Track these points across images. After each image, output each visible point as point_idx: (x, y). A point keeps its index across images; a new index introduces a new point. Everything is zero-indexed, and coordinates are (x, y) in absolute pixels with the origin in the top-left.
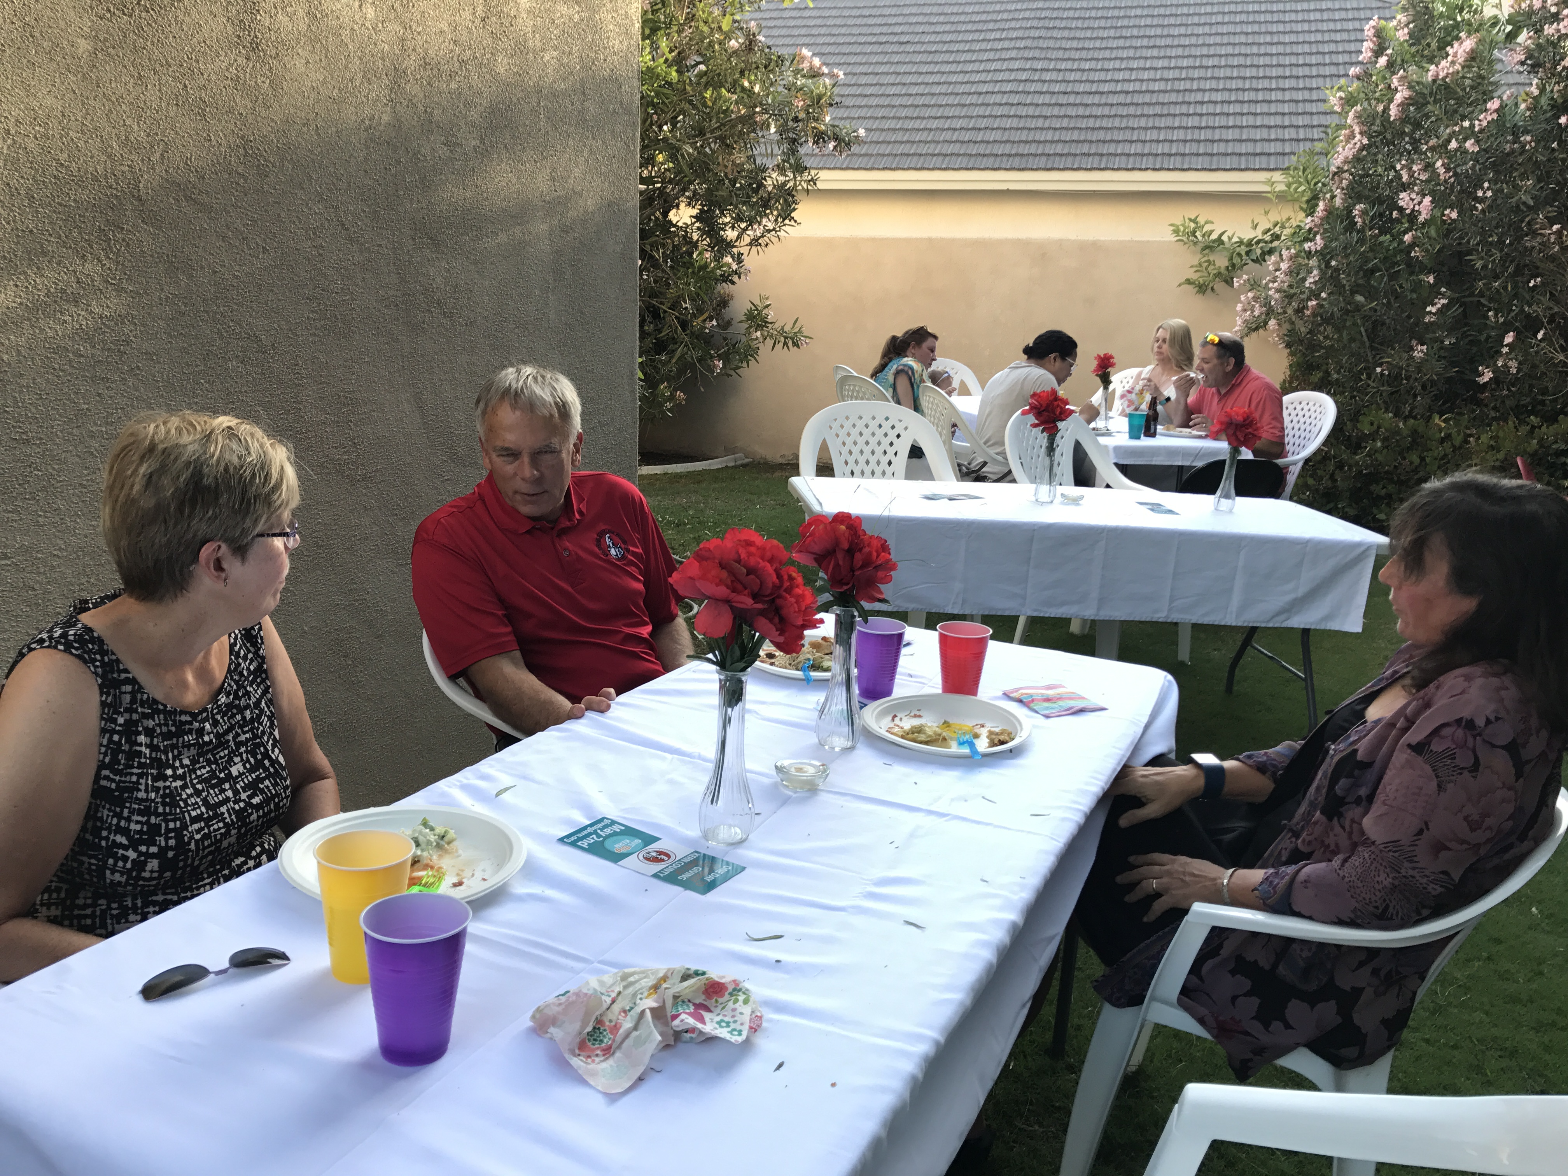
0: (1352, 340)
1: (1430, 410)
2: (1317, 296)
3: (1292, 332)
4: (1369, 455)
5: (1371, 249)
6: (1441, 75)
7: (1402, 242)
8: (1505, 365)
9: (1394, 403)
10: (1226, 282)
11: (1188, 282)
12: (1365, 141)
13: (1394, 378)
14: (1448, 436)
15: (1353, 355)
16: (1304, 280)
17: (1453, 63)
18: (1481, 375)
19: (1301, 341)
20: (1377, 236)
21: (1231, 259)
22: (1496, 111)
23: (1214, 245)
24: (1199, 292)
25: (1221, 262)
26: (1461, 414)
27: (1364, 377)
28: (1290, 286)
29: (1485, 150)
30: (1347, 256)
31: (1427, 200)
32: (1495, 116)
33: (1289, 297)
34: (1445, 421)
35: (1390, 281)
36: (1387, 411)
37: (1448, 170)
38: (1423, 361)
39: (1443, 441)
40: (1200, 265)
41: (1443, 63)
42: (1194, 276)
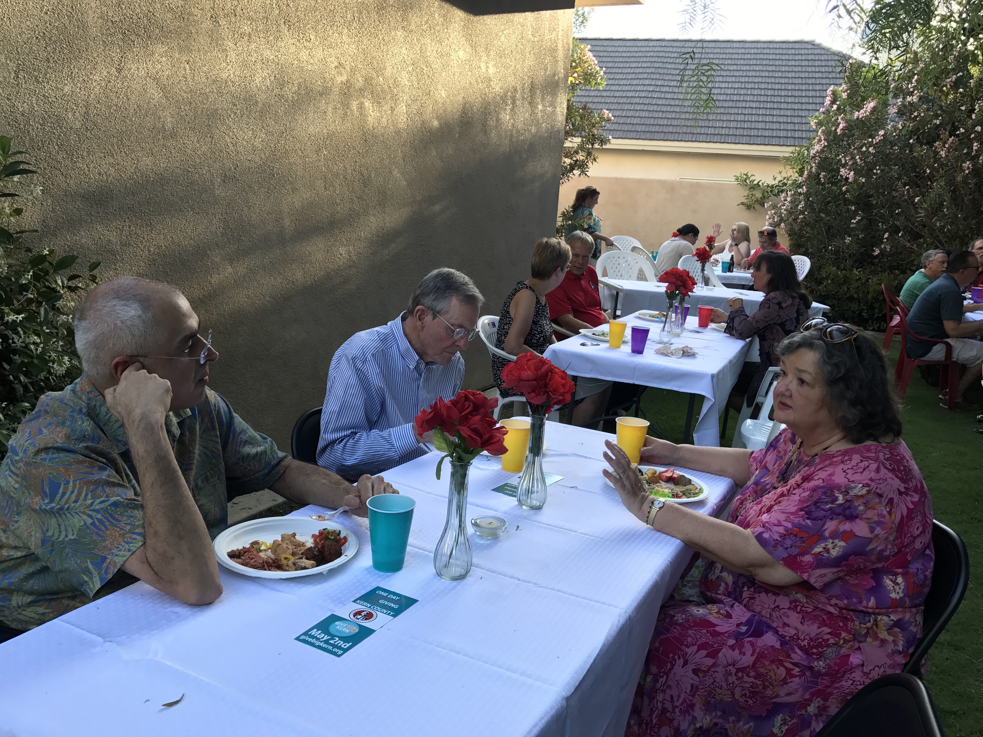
0: (819, 234)
1: (853, 267)
2: (803, 214)
3: (791, 229)
4: (825, 287)
5: (828, 193)
6: (860, 117)
7: (841, 190)
8: (885, 248)
9: (837, 263)
10: (760, 204)
11: (742, 204)
12: (826, 144)
13: (837, 252)
14: (860, 279)
15: (819, 240)
16: (798, 205)
17: (865, 112)
18: (874, 251)
19: (795, 234)
20: (831, 187)
21: (763, 194)
22: (883, 135)
23: (755, 187)
24: (747, 209)
25: (759, 195)
26: (866, 269)
27: (823, 251)
28: (791, 208)
29: (878, 152)
30: (817, 196)
31: (852, 173)
32: (882, 138)
33: (790, 213)
34: (859, 272)
35: (836, 207)
36: (834, 266)
37: (861, 160)
38: (849, 244)
39: (857, 280)
40: (748, 196)
41: (862, 111)
42: (746, 201)
